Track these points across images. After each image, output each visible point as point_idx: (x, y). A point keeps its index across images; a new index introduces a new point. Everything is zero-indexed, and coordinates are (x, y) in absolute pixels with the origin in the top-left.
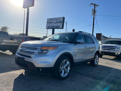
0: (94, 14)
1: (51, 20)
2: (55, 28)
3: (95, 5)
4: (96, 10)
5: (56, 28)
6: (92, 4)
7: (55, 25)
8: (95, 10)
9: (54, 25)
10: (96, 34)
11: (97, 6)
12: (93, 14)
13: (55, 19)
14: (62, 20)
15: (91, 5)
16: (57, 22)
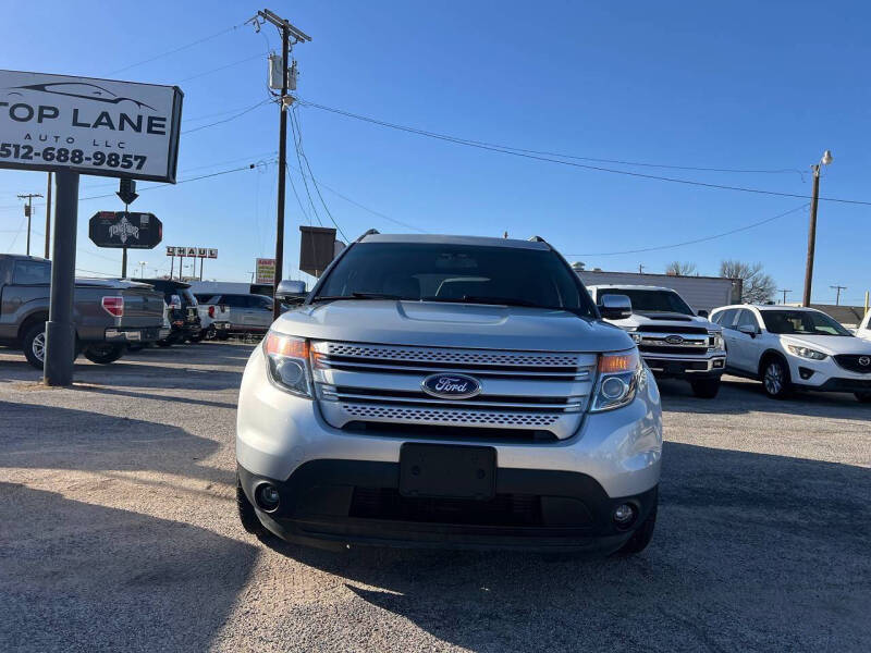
0: (284, 91)
1: (41, 88)
2: (85, 164)
3: (286, 30)
4: (295, 63)
5: (105, 166)
6: (265, 14)
7: (88, 142)
8: (290, 65)
9: (70, 140)
10: (302, 228)
11: (301, 38)
12: (279, 92)
13: (88, 91)
14: (166, 111)
15: (260, 19)
16: (104, 120)
